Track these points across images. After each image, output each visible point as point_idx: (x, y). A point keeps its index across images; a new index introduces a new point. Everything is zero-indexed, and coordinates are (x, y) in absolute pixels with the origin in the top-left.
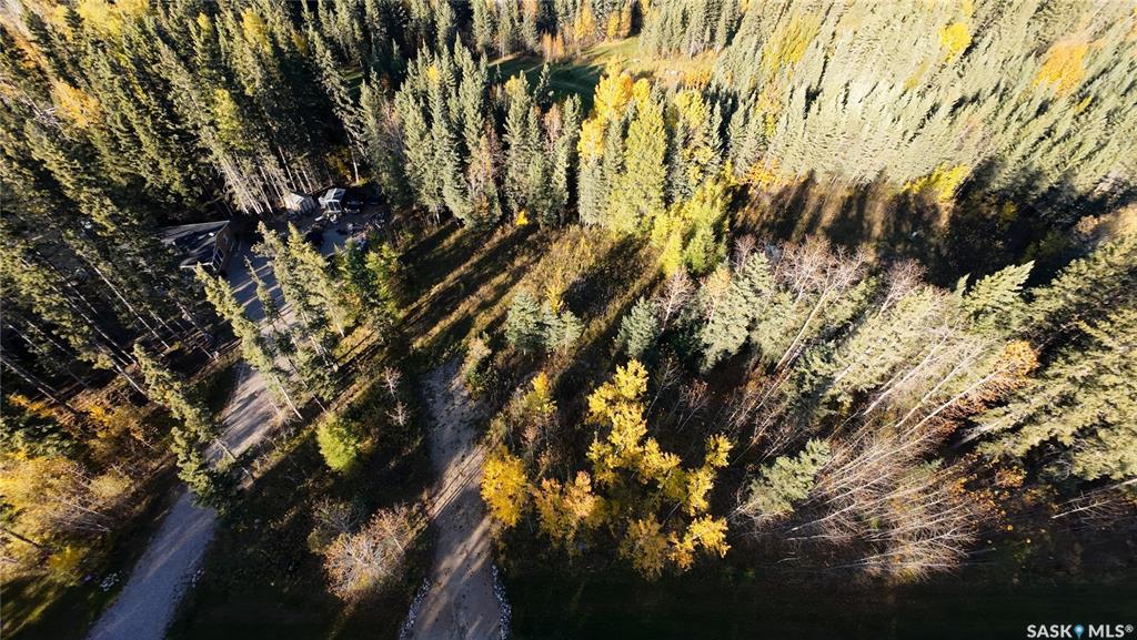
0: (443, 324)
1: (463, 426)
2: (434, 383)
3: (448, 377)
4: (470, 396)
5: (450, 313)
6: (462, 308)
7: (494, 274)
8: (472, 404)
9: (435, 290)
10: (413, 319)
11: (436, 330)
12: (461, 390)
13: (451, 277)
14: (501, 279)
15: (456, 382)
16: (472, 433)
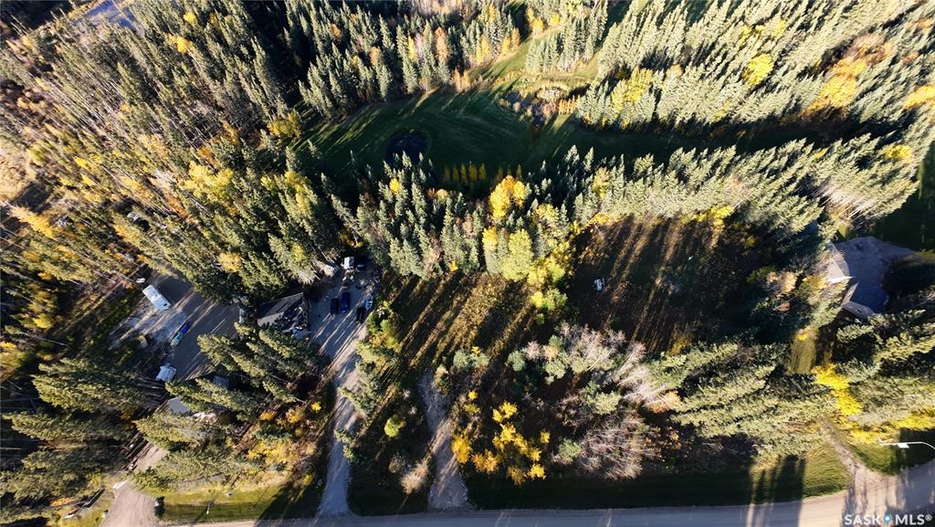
0: (423, 349)
1: (439, 409)
2: (423, 385)
3: (429, 382)
4: (441, 393)
5: (424, 343)
6: (430, 339)
7: (443, 313)
8: (442, 397)
9: (414, 326)
10: (407, 348)
11: (419, 354)
12: (436, 389)
13: (421, 317)
14: (448, 315)
15: (434, 384)
16: (444, 412)
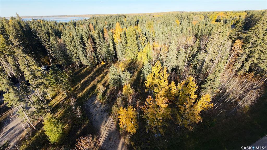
0: (87, 88)
1: (102, 113)
2: (88, 104)
4: (102, 104)
5: (89, 85)
6: (92, 83)
8: (103, 106)
9: (82, 81)
10: (76, 90)
11: (85, 90)
12: (99, 103)
13: (86, 78)
14: (102, 75)
15: (96, 102)
16: (106, 114)
